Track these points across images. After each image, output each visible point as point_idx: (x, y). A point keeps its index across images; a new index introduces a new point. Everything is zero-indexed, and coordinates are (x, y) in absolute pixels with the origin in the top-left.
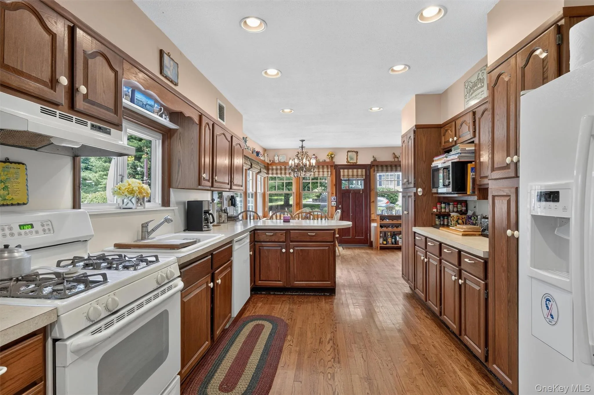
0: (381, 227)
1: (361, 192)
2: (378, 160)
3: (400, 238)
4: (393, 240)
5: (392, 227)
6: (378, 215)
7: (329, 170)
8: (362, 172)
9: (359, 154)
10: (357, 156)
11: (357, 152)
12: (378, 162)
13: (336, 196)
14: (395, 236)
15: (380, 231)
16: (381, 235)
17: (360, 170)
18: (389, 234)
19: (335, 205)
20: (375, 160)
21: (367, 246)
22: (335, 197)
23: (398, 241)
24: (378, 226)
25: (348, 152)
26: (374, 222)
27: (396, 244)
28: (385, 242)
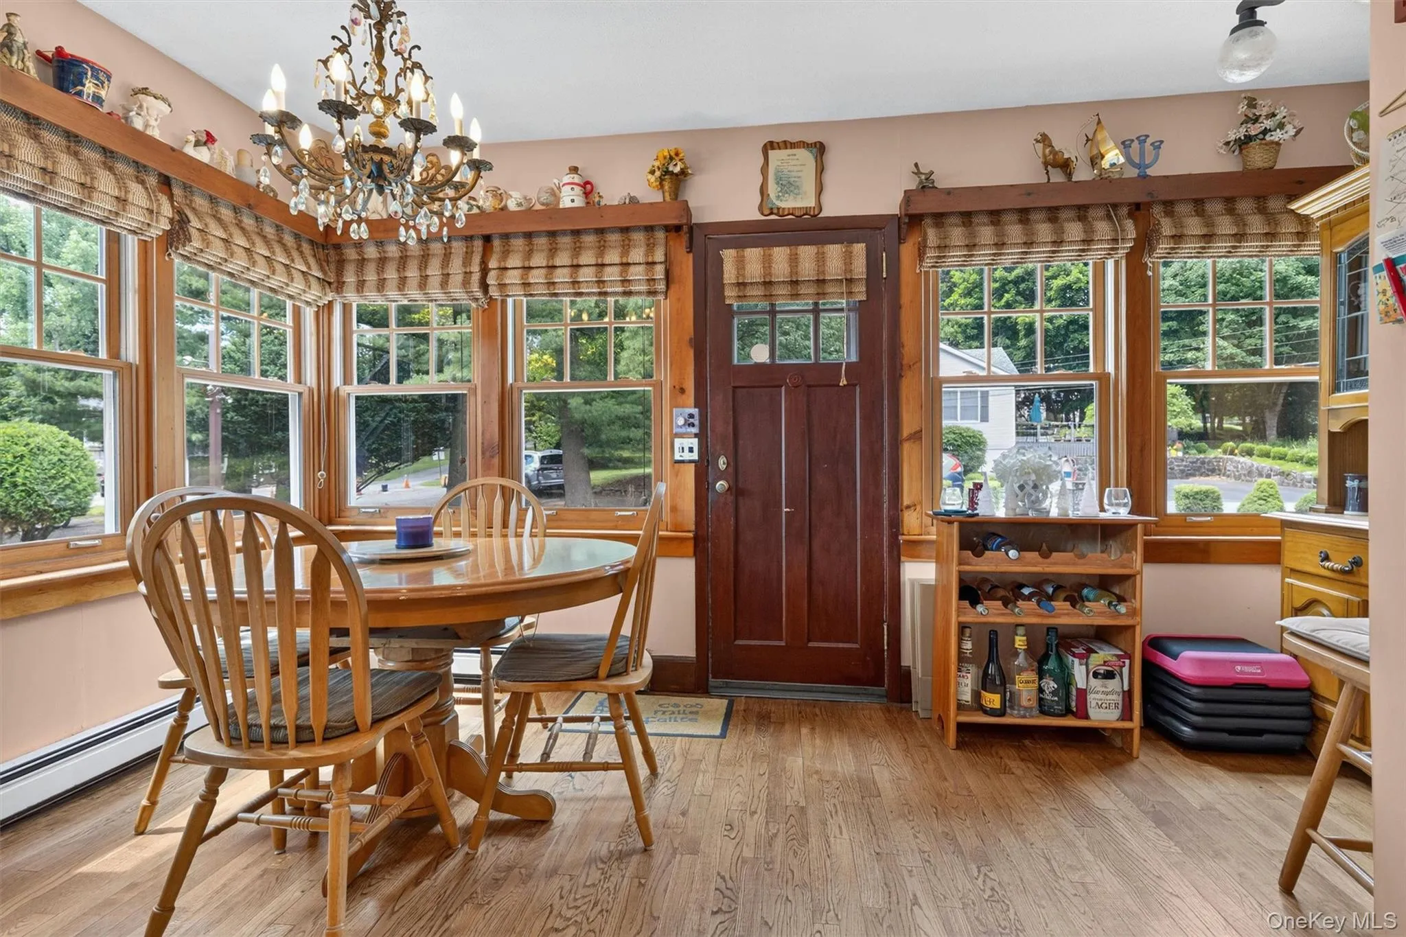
0: (971, 592)
1: (843, 382)
2: (940, 184)
3: (1096, 675)
4: (1050, 685)
5: (1042, 597)
6: (947, 517)
7: (659, 256)
8: (848, 258)
9: (831, 158)
10: (820, 170)
11: (820, 149)
12: (949, 192)
13: (700, 402)
14: (1060, 658)
15: (959, 623)
16: (968, 645)
17: (834, 251)
18: (1020, 642)
19: (695, 456)
20: (926, 185)
21: (880, 696)
22: (695, 411)
23: (1082, 694)
24: (946, 590)
25: (770, 146)
26: (916, 556)
27: (1068, 711)
28: (993, 700)
